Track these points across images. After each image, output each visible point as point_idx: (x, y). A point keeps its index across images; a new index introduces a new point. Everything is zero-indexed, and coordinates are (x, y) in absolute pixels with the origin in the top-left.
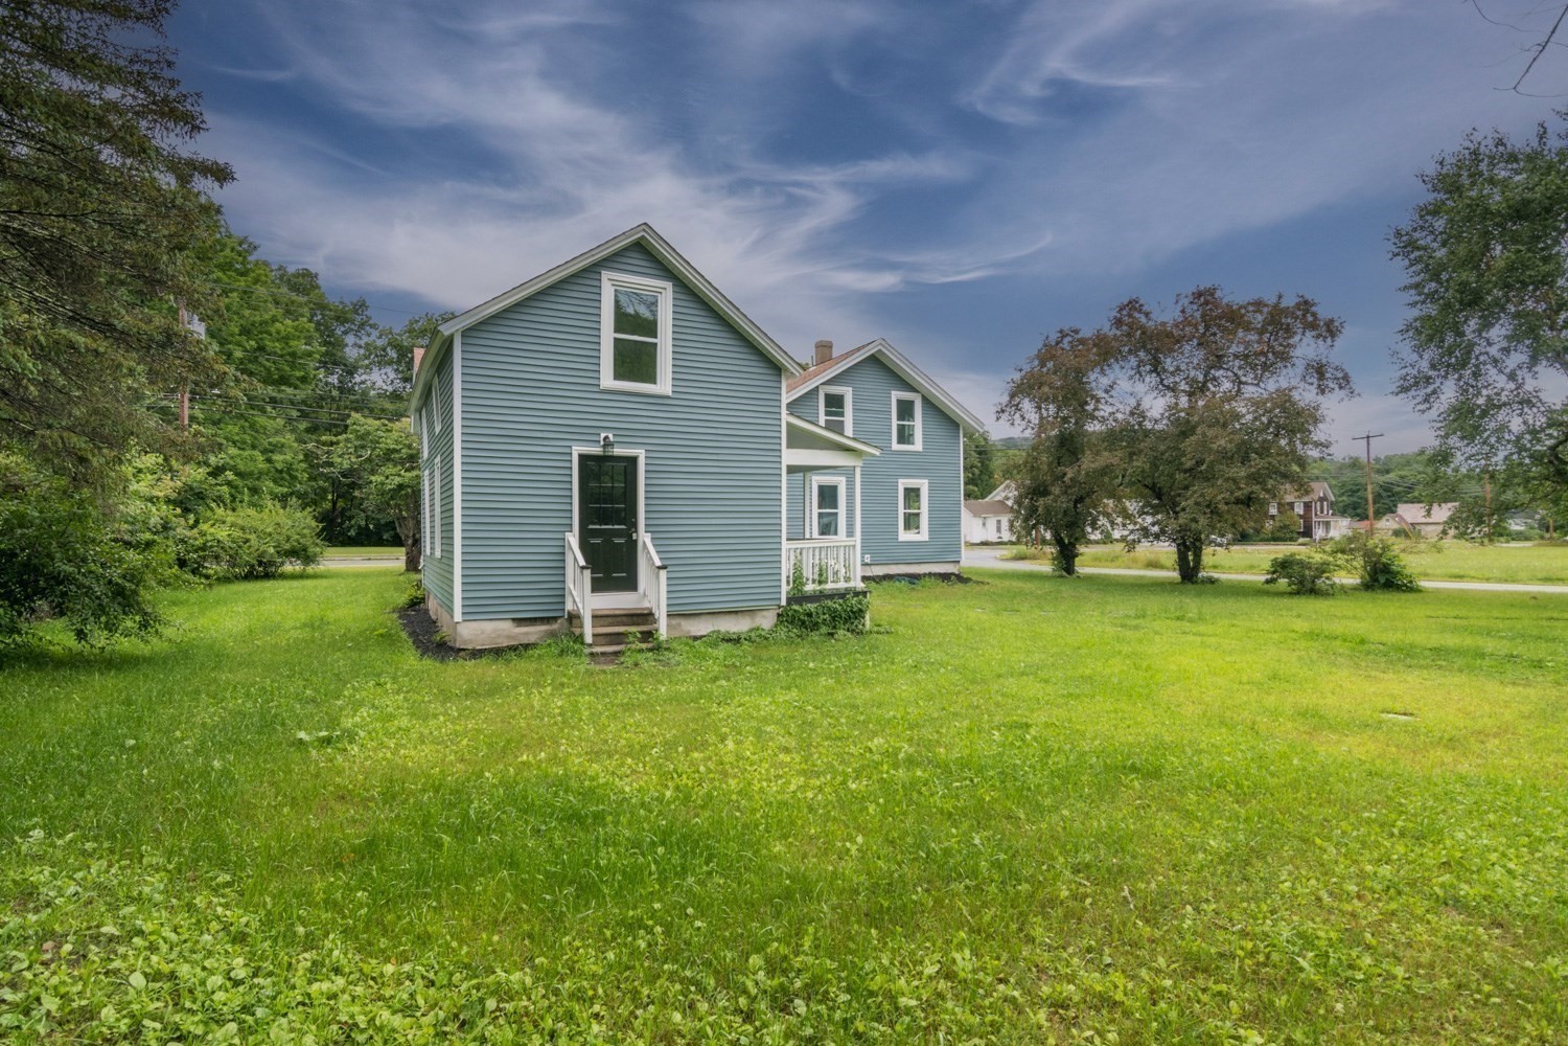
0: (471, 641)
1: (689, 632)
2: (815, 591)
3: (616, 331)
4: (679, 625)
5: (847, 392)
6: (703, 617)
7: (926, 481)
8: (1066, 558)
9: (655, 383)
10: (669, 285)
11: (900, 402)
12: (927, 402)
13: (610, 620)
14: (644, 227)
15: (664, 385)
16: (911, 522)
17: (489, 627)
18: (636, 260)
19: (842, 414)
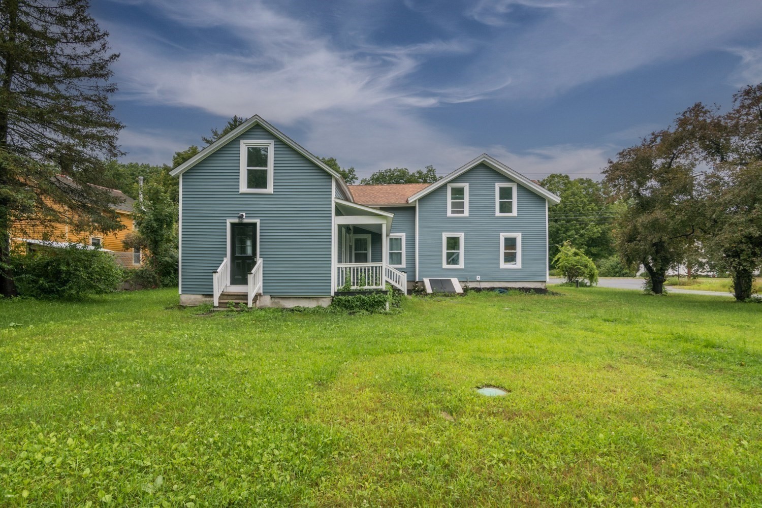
0: (185, 303)
1: (284, 306)
2: (356, 290)
3: (248, 166)
4: (279, 302)
5: (466, 186)
6: (292, 300)
7: (520, 234)
8: (656, 282)
9: (266, 188)
10: (272, 142)
11: (501, 189)
12: (521, 187)
13: (236, 297)
14: (257, 117)
15: (270, 189)
16: (510, 258)
17: (193, 297)
18: (259, 132)
19: (463, 198)
